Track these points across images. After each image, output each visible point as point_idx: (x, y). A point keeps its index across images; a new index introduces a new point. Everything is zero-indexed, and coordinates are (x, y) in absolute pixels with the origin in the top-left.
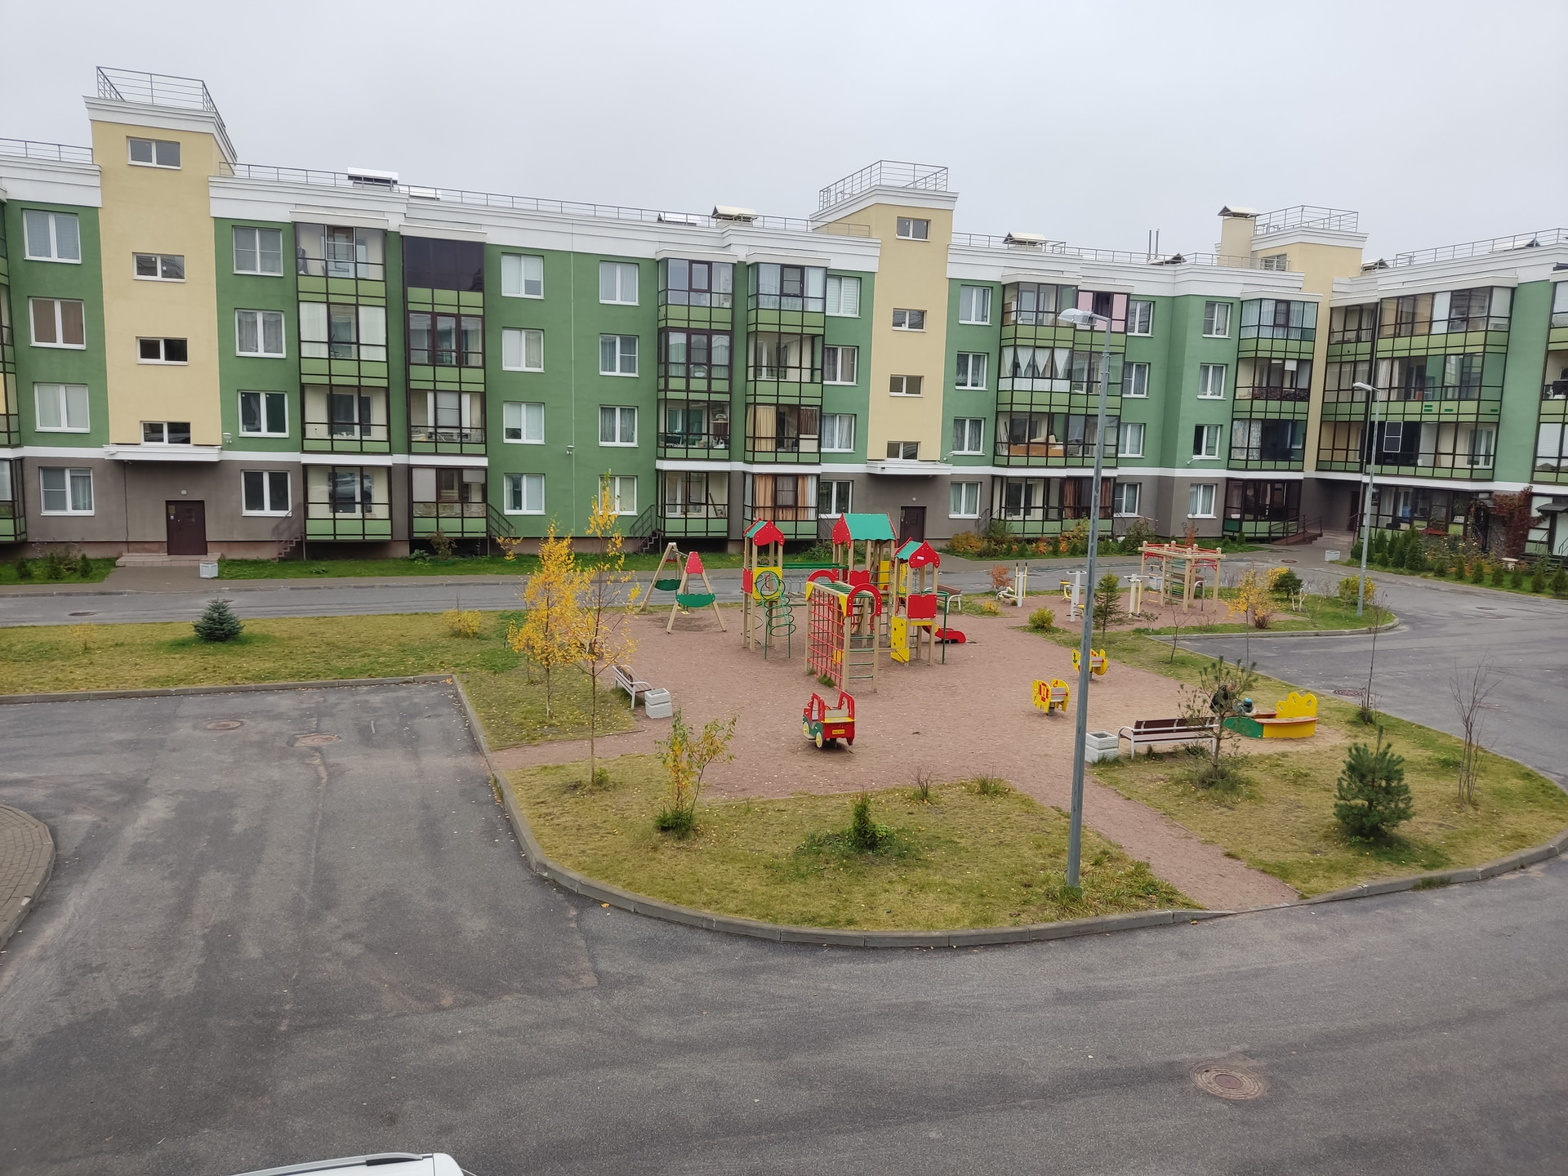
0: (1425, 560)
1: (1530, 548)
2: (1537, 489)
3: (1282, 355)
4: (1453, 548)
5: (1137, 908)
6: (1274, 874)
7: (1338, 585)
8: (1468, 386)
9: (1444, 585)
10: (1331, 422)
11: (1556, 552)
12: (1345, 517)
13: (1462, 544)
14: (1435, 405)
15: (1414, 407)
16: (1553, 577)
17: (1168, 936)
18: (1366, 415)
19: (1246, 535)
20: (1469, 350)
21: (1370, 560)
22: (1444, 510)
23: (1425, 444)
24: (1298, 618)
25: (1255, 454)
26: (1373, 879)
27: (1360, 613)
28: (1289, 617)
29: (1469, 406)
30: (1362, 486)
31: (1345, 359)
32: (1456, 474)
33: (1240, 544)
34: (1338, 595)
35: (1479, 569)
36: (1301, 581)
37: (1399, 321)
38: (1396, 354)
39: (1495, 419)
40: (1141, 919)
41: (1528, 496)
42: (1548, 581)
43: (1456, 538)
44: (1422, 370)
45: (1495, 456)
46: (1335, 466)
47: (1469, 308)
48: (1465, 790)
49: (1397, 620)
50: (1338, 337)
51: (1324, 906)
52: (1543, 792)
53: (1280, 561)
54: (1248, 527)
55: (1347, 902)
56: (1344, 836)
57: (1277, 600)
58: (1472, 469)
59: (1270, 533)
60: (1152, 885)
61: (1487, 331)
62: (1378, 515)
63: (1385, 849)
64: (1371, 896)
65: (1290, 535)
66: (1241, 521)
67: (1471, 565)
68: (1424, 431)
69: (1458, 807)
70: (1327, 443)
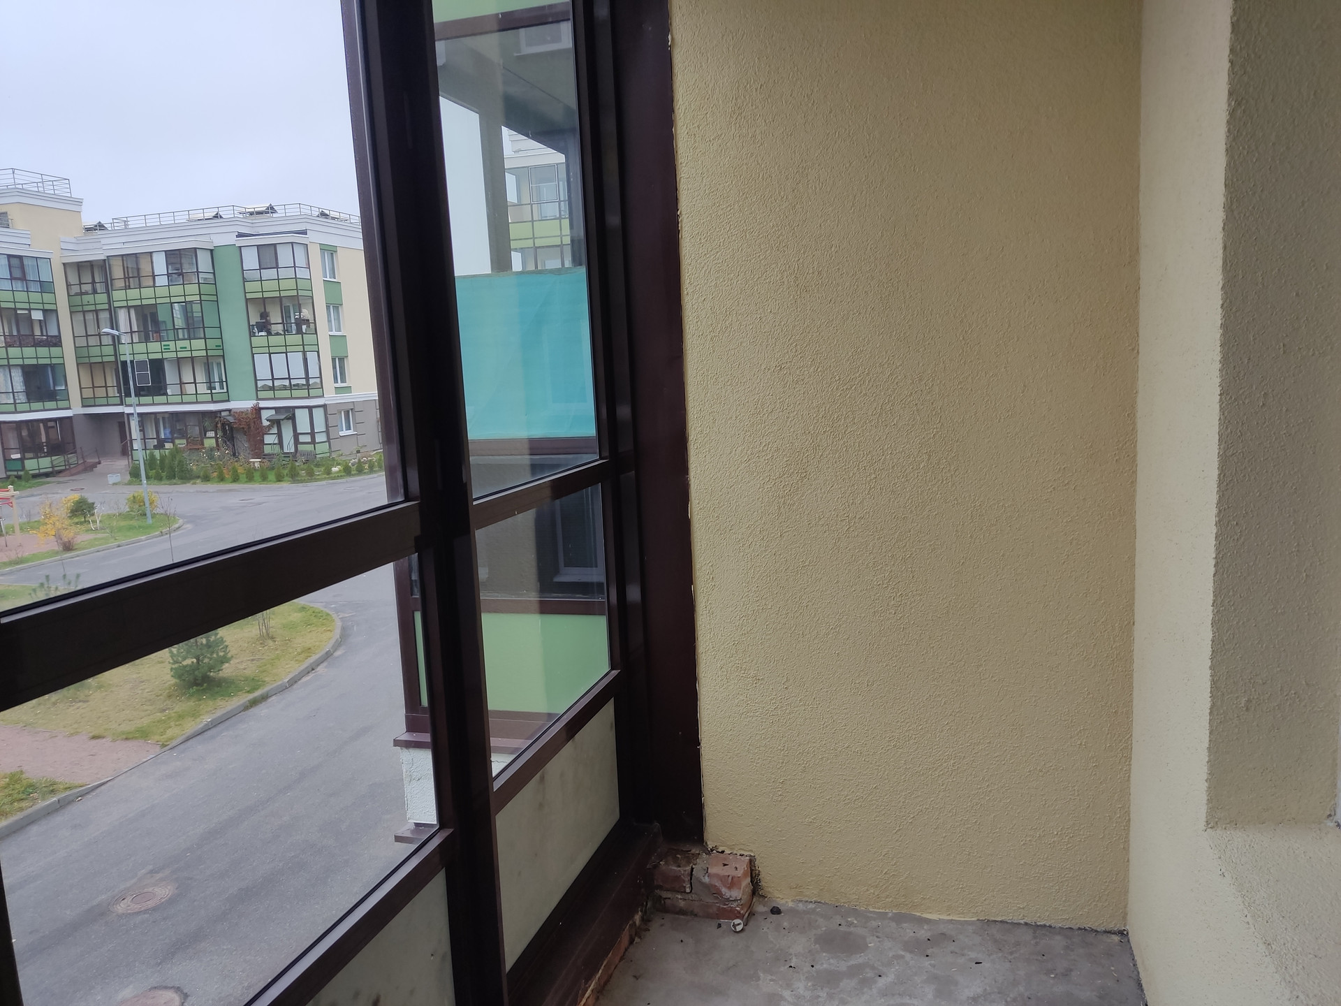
0: (192, 470)
1: (267, 450)
2: (262, 404)
3: (27, 306)
4: (211, 457)
5: (21, 809)
6: (136, 738)
7: (127, 501)
8: (193, 327)
9: (210, 487)
10: (87, 364)
11: (285, 451)
12: (117, 445)
13: (217, 454)
14: (172, 344)
15: (154, 347)
16: (288, 468)
17: (58, 819)
18: (115, 355)
19: (31, 472)
20: (188, 299)
21: (148, 478)
22: (197, 428)
23: (170, 376)
24: (100, 536)
25: (22, 398)
26: (213, 713)
27: (150, 521)
28: (91, 536)
29: (198, 344)
30: (126, 416)
31: (86, 308)
32: (200, 398)
33: (27, 481)
34: (128, 510)
35: (235, 471)
36: (93, 504)
37: (127, 276)
38: (131, 303)
39: (220, 353)
40: (27, 816)
41: (258, 410)
42: (285, 472)
43: (212, 449)
44: (154, 316)
45: (226, 381)
46: (98, 401)
47: (181, 264)
48: (264, 631)
49: (181, 521)
50: (76, 289)
51: (182, 746)
52: (315, 616)
53: (69, 490)
54: (31, 465)
55: (199, 736)
56: (184, 691)
57: (77, 523)
58: (211, 393)
59: (53, 467)
60: (31, 786)
61: (199, 283)
62: (144, 439)
63: (216, 689)
64: (215, 726)
65: (72, 466)
66: (22, 460)
67: (228, 468)
68: (167, 366)
69: (261, 644)
70: (86, 382)
